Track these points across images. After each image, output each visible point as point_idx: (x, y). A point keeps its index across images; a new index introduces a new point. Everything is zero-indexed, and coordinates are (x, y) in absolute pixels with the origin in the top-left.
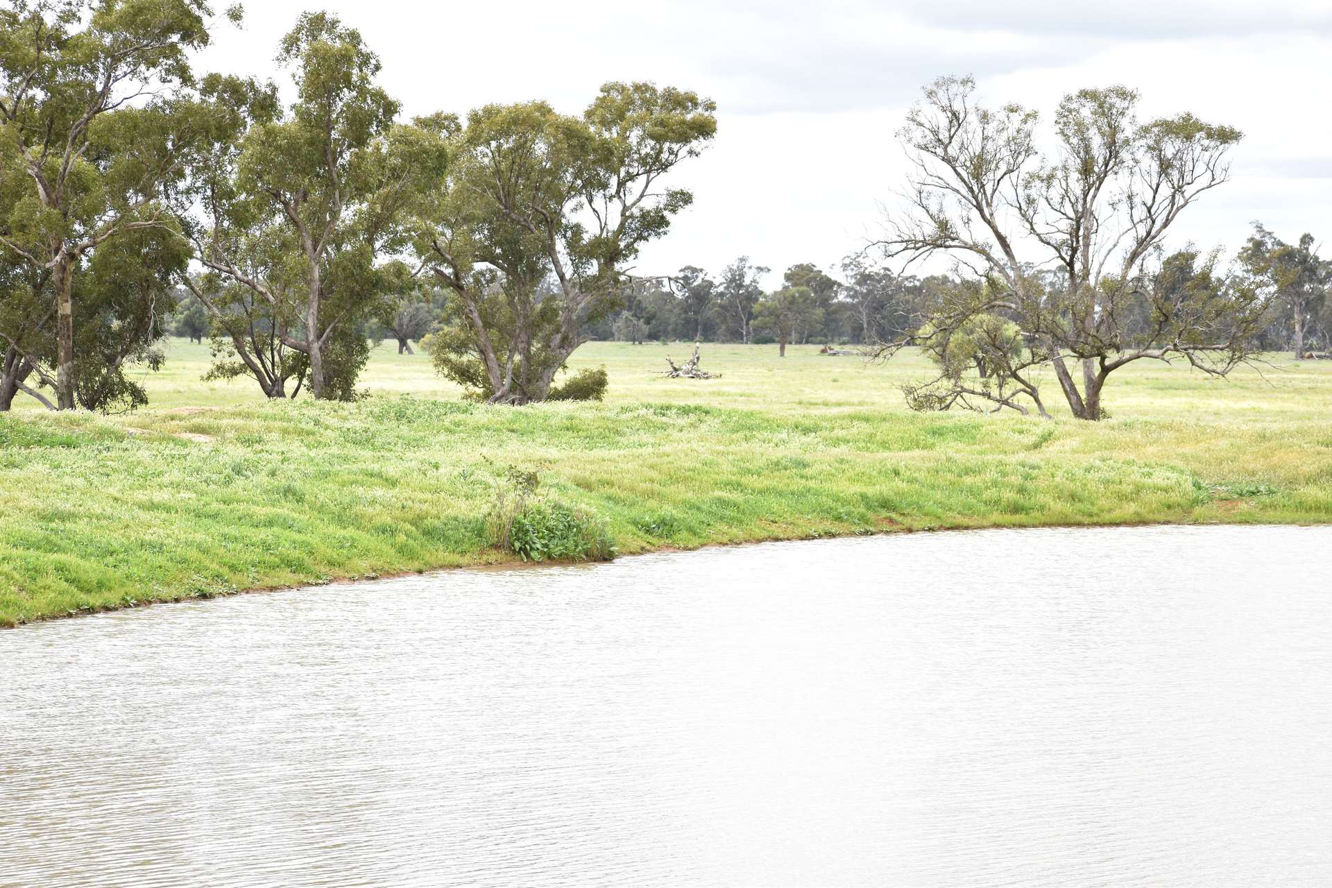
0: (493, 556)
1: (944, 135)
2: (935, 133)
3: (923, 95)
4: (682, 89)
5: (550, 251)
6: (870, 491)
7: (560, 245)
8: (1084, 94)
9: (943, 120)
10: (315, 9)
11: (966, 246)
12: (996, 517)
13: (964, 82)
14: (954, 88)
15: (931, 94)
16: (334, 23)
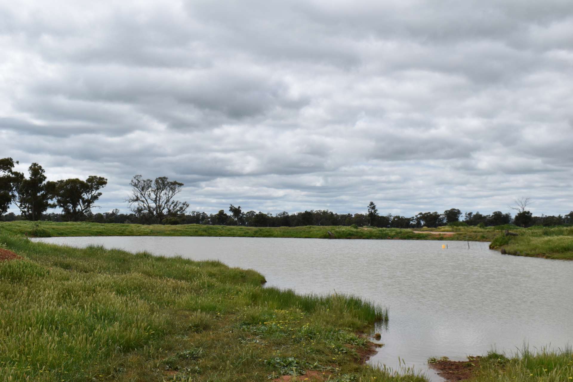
0: (32, 236)
1: (137, 184)
2: (135, 183)
3: (133, 178)
4: (102, 177)
5: (79, 201)
6: (98, 231)
7: (81, 201)
8: (159, 178)
9: (137, 182)
10: (34, 162)
11: (141, 201)
12: (118, 235)
13: (140, 176)
14: (138, 177)
15: (135, 178)
16: (38, 165)
